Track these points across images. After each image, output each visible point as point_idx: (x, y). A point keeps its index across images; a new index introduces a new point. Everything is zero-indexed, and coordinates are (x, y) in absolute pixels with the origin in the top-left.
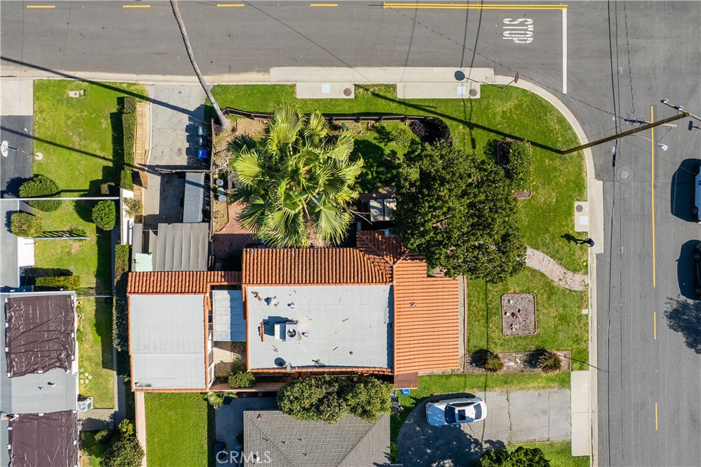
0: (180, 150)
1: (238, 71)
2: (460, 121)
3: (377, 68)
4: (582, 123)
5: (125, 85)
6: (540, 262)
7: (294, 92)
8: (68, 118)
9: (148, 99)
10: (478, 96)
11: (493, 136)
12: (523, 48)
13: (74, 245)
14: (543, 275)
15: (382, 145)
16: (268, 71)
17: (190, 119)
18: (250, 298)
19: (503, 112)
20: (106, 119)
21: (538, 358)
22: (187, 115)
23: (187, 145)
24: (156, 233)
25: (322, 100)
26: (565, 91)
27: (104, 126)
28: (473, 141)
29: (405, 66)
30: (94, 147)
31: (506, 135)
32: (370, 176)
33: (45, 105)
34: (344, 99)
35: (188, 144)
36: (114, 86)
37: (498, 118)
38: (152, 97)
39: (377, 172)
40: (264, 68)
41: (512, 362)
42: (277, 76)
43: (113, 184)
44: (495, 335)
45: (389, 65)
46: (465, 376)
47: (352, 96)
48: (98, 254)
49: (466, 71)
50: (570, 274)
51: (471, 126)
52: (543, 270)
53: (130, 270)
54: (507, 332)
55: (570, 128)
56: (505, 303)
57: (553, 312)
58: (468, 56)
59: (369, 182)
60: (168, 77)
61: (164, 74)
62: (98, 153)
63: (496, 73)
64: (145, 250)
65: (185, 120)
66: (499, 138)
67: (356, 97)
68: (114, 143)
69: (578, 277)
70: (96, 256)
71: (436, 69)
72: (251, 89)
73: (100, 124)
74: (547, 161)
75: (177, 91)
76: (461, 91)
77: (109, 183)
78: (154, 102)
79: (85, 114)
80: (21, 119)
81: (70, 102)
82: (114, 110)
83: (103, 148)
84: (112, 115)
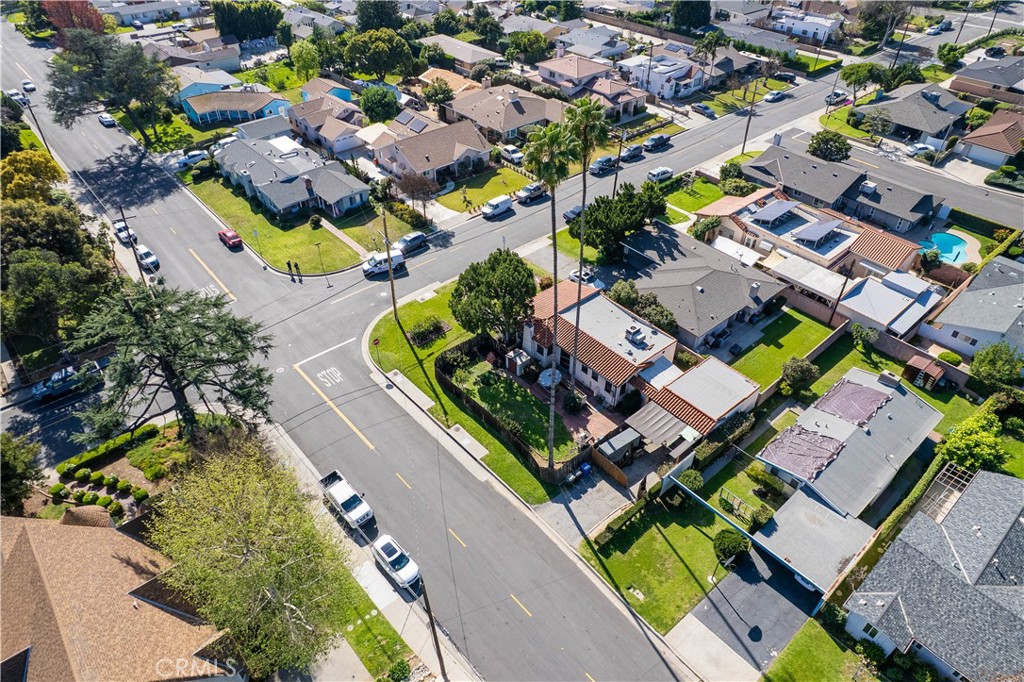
1: (506, 500)
2: (422, 367)
3: (424, 427)
4: (369, 322)
5: (592, 562)
7: (487, 456)
8: (661, 582)
9: (586, 538)
10: (396, 370)
11: (417, 349)
12: (341, 368)
15: (476, 391)
16: (486, 481)
17: (570, 502)
19: (397, 354)
20: (631, 555)
22: (570, 505)
23: (590, 490)
25: (477, 439)
26: (354, 339)
27: (638, 551)
28: (429, 356)
29: (408, 414)
30: (660, 545)
31: (411, 345)
32: (502, 385)
33: (672, 608)
34: (464, 427)
36: (601, 569)
38: (582, 538)
39: (496, 383)
40: (486, 485)
42: (482, 475)
43: (668, 499)
45: (416, 422)
47: (457, 425)
49: (383, 385)
51: (420, 361)
53: (704, 437)
55: (377, 325)
58: (373, 390)
59: (506, 383)
60: (555, 541)
61: (556, 545)
62: (661, 539)
63: (371, 372)
64: (680, 440)
65: (574, 504)
66: (415, 347)
67: (456, 423)
68: (642, 534)
71: (395, 399)
72: (508, 480)
73: (639, 555)
74: (408, 322)
75: (559, 526)
76: (399, 379)
77: (670, 502)
78: (583, 533)
79: (643, 572)
80: (704, 618)
81: (648, 592)
82: (618, 553)
83: (654, 539)
84: (624, 552)
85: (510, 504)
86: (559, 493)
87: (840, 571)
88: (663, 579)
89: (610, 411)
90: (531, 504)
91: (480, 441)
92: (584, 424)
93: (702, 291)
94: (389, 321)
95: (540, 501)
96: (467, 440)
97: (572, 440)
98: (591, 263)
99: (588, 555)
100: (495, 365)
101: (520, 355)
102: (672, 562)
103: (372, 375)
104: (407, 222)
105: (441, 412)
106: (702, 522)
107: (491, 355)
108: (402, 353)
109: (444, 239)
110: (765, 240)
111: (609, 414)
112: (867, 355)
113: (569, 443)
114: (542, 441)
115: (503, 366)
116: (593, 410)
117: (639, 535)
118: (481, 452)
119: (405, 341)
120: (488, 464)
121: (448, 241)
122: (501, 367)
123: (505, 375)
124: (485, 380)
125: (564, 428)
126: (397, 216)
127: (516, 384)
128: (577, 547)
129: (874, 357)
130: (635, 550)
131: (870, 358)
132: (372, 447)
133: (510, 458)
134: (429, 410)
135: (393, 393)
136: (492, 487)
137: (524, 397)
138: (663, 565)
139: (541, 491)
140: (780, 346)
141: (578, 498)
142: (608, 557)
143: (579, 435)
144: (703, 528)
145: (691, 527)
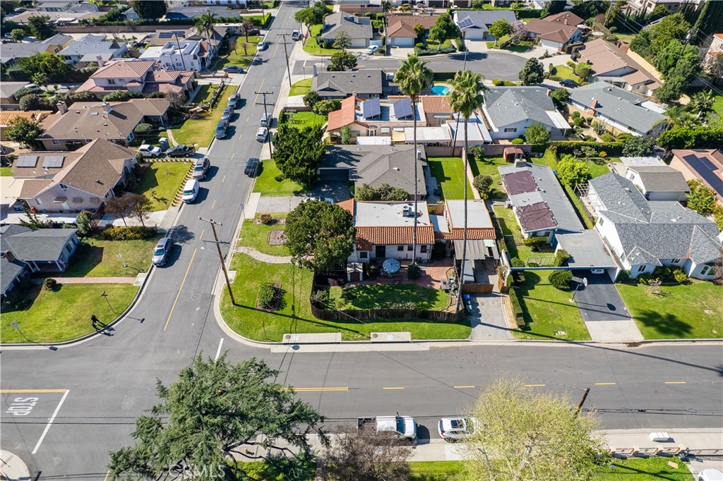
0: (483, 305)
2: (300, 319)
3: (355, 351)
4: (215, 323)
5: (528, 338)
6: (262, 257)
7: (412, 335)
8: (560, 320)
9: (511, 330)
10: (285, 335)
14: (262, 252)
15: (353, 307)
16: (431, 347)
17: (480, 320)
19: (270, 325)
20: (535, 319)
21: (272, 222)
22: (482, 322)
23: (478, 307)
24: (486, 256)
25: (393, 331)
26: (222, 340)
27: (535, 315)
28: (293, 309)
29: (334, 353)
30: (538, 305)
31: (271, 313)
32: (361, 292)
33: (579, 326)
34: (377, 331)
36: (536, 337)
37: (274, 322)
38: (508, 331)
39: (356, 294)
40: (433, 350)
42: (425, 347)
43: (518, 280)
45: (346, 353)
47: (372, 334)
50: (245, 252)
51: (293, 317)
52: (261, 254)
53: (496, 240)
55: (225, 319)
57: (259, 238)
58: (288, 358)
59: (361, 289)
60: (501, 344)
61: (503, 346)
62: (534, 301)
63: (270, 350)
65: (482, 320)
66: (275, 311)
67: (370, 333)
68: (526, 306)
71: (313, 351)
72: (441, 337)
73: (538, 317)
74: (246, 300)
75: (492, 336)
76: (296, 338)
77: (520, 281)
78: (506, 329)
79: (550, 322)
80: (591, 319)
81: (563, 329)
82: (531, 324)
83: (532, 305)
84: (532, 321)
85: (458, 348)
86: (470, 321)
88: (559, 317)
89: (430, 263)
90: (467, 338)
91: (396, 331)
92: (429, 279)
93: (398, 170)
94: (229, 310)
95: (468, 333)
96: (390, 336)
97: (437, 291)
98: (302, 192)
99: (523, 336)
100: (340, 284)
101: (355, 266)
102: (551, 307)
103: (272, 351)
104: (136, 238)
105: (352, 334)
106: (536, 280)
107: (330, 280)
108: (273, 323)
109: (183, 233)
110: (382, 127)
111: (432, 264)
112: (482, 160)
113: (438, 293)
114: (425, 303)
115: (346, 281)
116: (423, 268)
117: (526, 309)
118: (407, 336)
119: (263, 313)
120: (418, 338)
121: (188, 233)
122: (345, 283)
123: (354, 286)
124: (348, 296)
125: (424, 288)
126: (120, 239)
127: (368, 286)
128: (512, 337)
129: (486, 159)
130: (534, 316)
131: (486, 161)
132: (346, 389)
133: (425, 326)
134: (343, 339)
135: (303, 349)
136: (438, 348)
137: (381, 288)
138: (550, 312)
139: (463, 328)
140: (449, 179)
141: (480, 315)
142: (530, 330)
143: (437, 286)
144: (540, 283)
145: (536, 287)
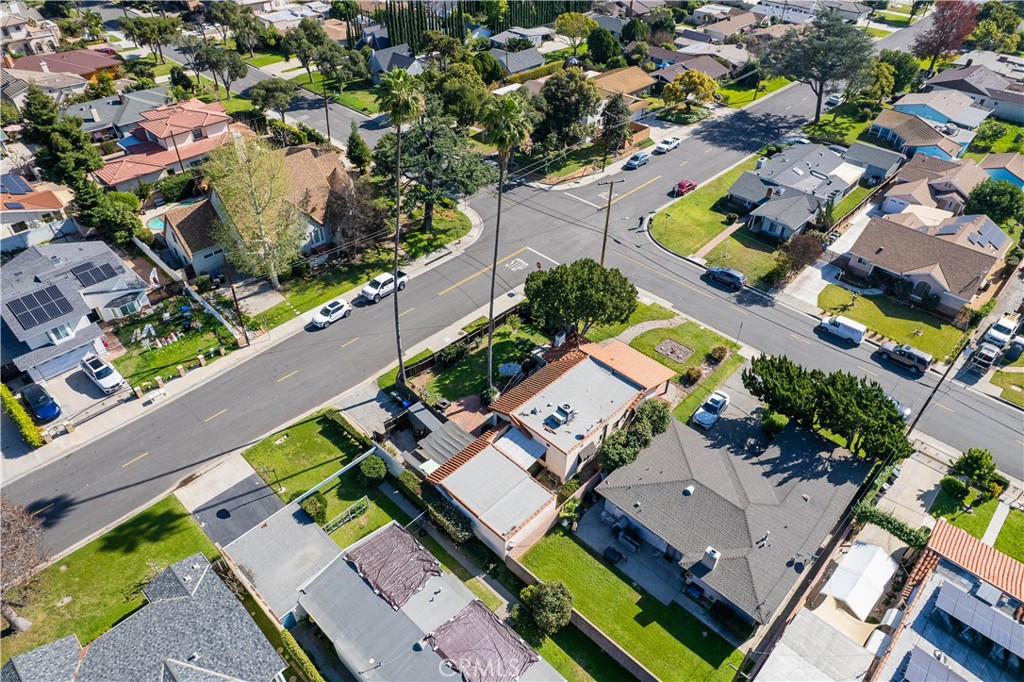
3: (465, 317)
5: (316, 414)
8: (287, 455)
9: (339, 411)
13: (362, 520)
17: (378, 402)
18: (521, 418)
20: (318, 437)
21: (713, 359)
22: (375, 401)
24: (421, 448)
27: (319, 442)
29: (479, 308)
30: (323, 457)
33: (261, 460)
35: (390, 413)
38: (341, 408)
41: (706, 371)
44: (677, 366)
46: (692, 395)
48: (386, 511)
49: (512, 291)
50: (671, 320)
54: (681, 361)
56: (660, 351)
57: (688, 339)
60: (342, 394)
62: (329, 458)
64: (422, 460)
65: (376, 404)
69: (676, 318)
70: (385, 514)
71: (497, 299)
73: (316, 442)
75: (355, 396)
76: (519, 299)
78: (345, 408)
79: (298, 444)
80: (248, 480)
81: (281, 447)
82: (320, 429)
83: (330, 453)
84: (320, 433)
85: (380, 368)
86: (388, 395)
87: (241, 568)
88: (290, 456)
90: (379, 380)
95: (380, 384)
102: (305, 464)
106: (343, 490)
109: (755, 301)
114: (447, 382)
117: (336, 443)
121: (752, 303)
125: (463, 396)
132: (440, 294)
138: (304, 457)
139: (388, 384)
141: (381, 406)
142: (317, 422)
143: (454, 407)
144: (334, 491)
145: (339, 481)
